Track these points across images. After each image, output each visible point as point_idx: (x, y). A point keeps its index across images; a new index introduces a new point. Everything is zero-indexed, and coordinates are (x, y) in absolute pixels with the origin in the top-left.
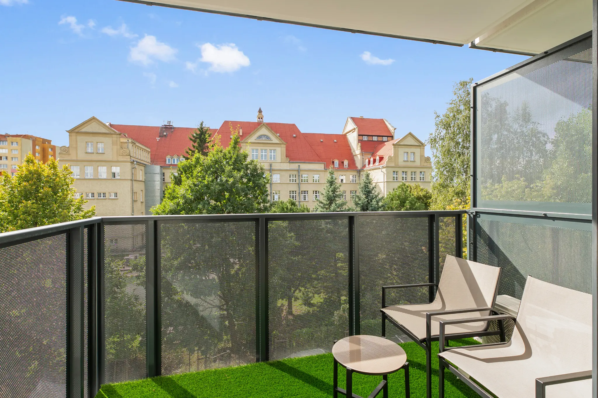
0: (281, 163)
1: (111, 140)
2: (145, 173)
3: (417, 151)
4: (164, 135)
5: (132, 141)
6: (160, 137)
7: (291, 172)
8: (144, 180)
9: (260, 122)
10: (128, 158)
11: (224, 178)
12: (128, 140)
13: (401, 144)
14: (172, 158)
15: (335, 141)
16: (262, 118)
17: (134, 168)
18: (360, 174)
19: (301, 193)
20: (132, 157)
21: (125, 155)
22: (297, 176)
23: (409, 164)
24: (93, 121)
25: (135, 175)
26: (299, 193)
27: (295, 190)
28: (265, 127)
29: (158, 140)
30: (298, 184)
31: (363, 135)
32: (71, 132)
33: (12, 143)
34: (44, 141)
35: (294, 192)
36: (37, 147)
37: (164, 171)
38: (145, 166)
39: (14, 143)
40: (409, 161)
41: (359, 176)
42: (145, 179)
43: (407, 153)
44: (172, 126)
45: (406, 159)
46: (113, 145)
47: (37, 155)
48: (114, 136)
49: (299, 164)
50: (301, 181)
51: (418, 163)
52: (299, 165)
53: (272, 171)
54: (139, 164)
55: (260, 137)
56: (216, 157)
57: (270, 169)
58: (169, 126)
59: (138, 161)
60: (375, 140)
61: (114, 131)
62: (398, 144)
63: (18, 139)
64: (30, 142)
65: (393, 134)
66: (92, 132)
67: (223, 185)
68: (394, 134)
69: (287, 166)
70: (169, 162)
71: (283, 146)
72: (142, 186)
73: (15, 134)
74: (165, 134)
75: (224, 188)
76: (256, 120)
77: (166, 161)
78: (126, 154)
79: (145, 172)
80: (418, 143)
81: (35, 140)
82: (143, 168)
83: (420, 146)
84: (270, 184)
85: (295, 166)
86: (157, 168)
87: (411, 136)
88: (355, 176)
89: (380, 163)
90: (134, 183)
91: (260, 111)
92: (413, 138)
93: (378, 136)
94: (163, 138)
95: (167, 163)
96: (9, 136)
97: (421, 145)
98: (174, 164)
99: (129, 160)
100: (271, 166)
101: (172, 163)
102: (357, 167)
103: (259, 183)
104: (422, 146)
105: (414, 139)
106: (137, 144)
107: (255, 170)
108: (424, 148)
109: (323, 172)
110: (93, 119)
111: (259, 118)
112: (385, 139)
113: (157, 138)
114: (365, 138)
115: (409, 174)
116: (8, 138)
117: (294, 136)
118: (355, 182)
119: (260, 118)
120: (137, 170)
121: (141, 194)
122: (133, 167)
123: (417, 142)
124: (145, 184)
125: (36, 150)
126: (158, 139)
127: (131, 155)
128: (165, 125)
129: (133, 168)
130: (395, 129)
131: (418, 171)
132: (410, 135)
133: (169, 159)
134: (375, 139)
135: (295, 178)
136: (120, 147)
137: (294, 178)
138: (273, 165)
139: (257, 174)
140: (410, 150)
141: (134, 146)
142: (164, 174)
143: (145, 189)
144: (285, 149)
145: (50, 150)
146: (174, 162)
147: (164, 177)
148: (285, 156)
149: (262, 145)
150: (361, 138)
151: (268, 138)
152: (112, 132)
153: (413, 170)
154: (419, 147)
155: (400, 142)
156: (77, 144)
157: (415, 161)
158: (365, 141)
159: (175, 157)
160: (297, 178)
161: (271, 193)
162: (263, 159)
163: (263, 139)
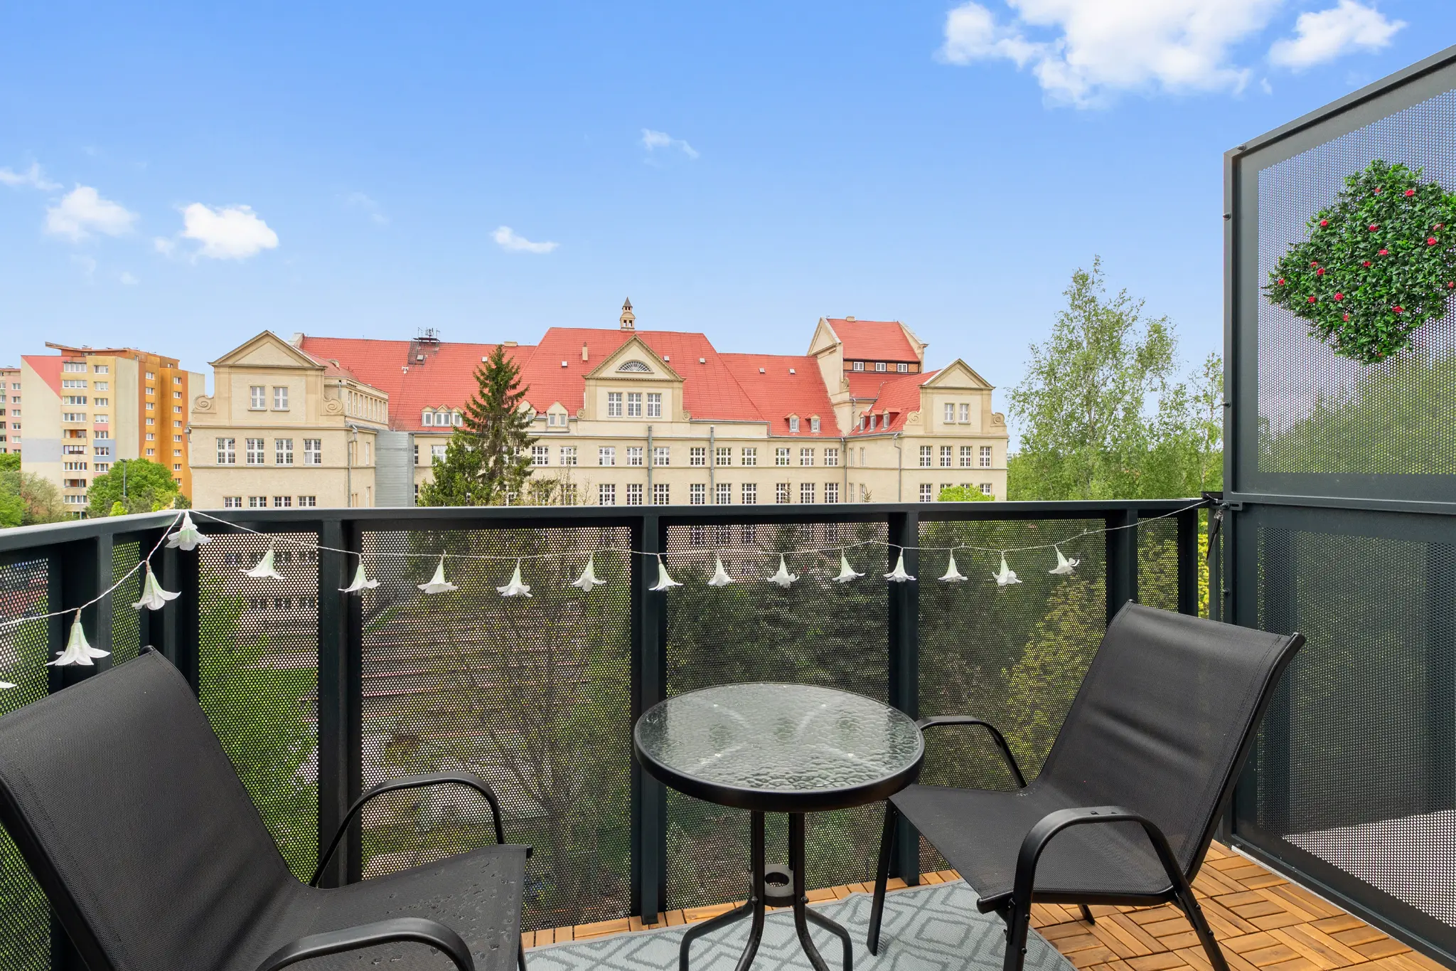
0: (672, 422)
1: (304, 380)
2: (376, 449)
3: (975, 400)
4: (418, 360)
5: (348, 382)
6: (410, 363)
7: (694, 442)
8: (374, 465)
9: (626, 330)
10: (339, 422)
12: (340, 381)
13: (940, 384)
14: (434, 413)
15: (792, 371)
16: (631, 322)
17: (352, 442)
18: (845, 446)
19: (715, 488)
20: (349, 417)
21: (332, 414)
22: (707, 452)
23: (957, 431)
24: (265, 340)
25: (355, 456)
26: (712, 489)
27: (703, 483)
28: (637, 344)
29: (405, 372)
30: (710, 469)
31: (853, 360)
32: (217, 365)
33: (97, 367)
34: (164, 362)
35: (701, 486)
36: (148, 376)
37: (417, 441)
38: (376, 433)
39: (100, 368)
40: (957, 423)
41: (845, 451)
42: (376, 462)
43: (953, 405)
44: (435, 339)
45: (949, 420)
46: (307, 393)
47: (149, 392)
48: (309, 372)
49: (712, 426)
50: (715, 461)
51: (976, 429)
52: (712, 428)
53: (653, 441)
54: (363, 430)
55: (627, 366)
57: (649, 437)
58: (430, 339)
59: (362, 424)
60: (881, 370)
61: (309, 362)
62: (932, 385)
63: (110, 359)
64: (134, 366)
65: (919, 357)
66: (263, 364)
68: (922, 358)
69: (685, 430)
70: (428, 421)
71: (676, 385)
72: (369, 478)
73: (103, 348)
74: (420, 357)
76: (617, 326)
77: (421, 420)
78: (336, 411)
79: (375, 445)
80: (977, 382)
81: (145, 362)
82: (371, 438)
83: (981, 390)
84: (649, 469)
85: (702, 431)
86: (403, 439)
87: (961, 368)
88: (836, 450)
89: (891, 427)
90: (352, 472)
91: (628, 307)
92: (966, 372)
93: (887, 362)
94: (418, 367)
95: (425, 423)
96: (90, 353)
97: (983, 387)
98: (439, 425)
99: (342, 425)
100: (650, 429)
101: (436, 424)
102: (840, 431)
104: (985, 390)
105: (968, 374)
106: (359, 387)
108: (990, 395)
109: (766, 443)
110: (267, 335)
111: (625, 321)
112: (902, 368)
113: (403, 368)
114: (859, 367)
115: (956, 452)
116: (89, 358)
117: (702, 360)
118: (836, 464)
119: (628, 322)
120: (358, 446)
121: (368, 496)
122: (350, 440)
123: (975, 380)
124: (375, 472)
125: (147, 381)
126: (405, 368)
127: (347, 414)
128: (420, 339)
129: (350, 442)
130: (925, 346)
131: (976, 445)
132: (958, 366)
133: (428, 417)
134: (881, 368)
135: (703, 456)
136: (323, 396)
137: (701, 456)
138: (655, 427)
140: (957, 399)
141: (353, 392)
142: (416, 447)
143: (376, 484)
144: (681, 392)
145: (176, 381)
146: (439, 421)
147: (416, 455)
148: (681, 407)
149: (631, 384)
150: (849, 366)
151: (645, 367)
152: (306, 365)
153: (966, 443)
154: (979, 392)
155: (936, 381)
156: (230, 390)
157: (969, 424)
158: (858, 373)
159: (442, 410)
160: (707, 456)
161: (649, 489)
162: (632, 414)
163: (634, 371)
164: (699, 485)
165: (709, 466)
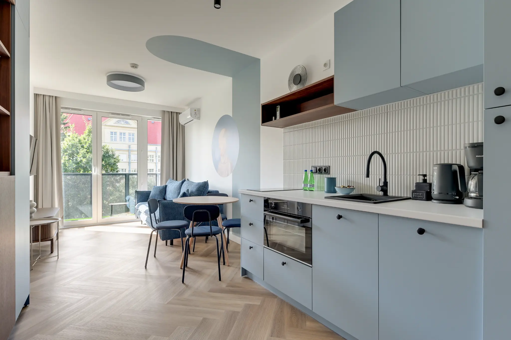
11: (79, 158)
22: (154, 157)
26: (157, 171)
30: (156, 163)
35: (152, 170)
49: (156, 146)
50: (158, 160)
52: (156, 148)
53: (131, 152)
55: (119, 121)
56: (73, 142)
57: (129, 150)
67: (78, 163)
75: (79, 166)
84: (129, 163)
100: (129, 146)
103: (109, 162)
107: (107, 152)
137: (152, 158)
138: (132, 146)
139: (109, 155)
149: (120, 128)
151: (126, 123)
160: (154, 158)
161: (129, 171)
162: (122, 141)
163: (122, 123)
164: (151, 170)
165: (155, 162)
